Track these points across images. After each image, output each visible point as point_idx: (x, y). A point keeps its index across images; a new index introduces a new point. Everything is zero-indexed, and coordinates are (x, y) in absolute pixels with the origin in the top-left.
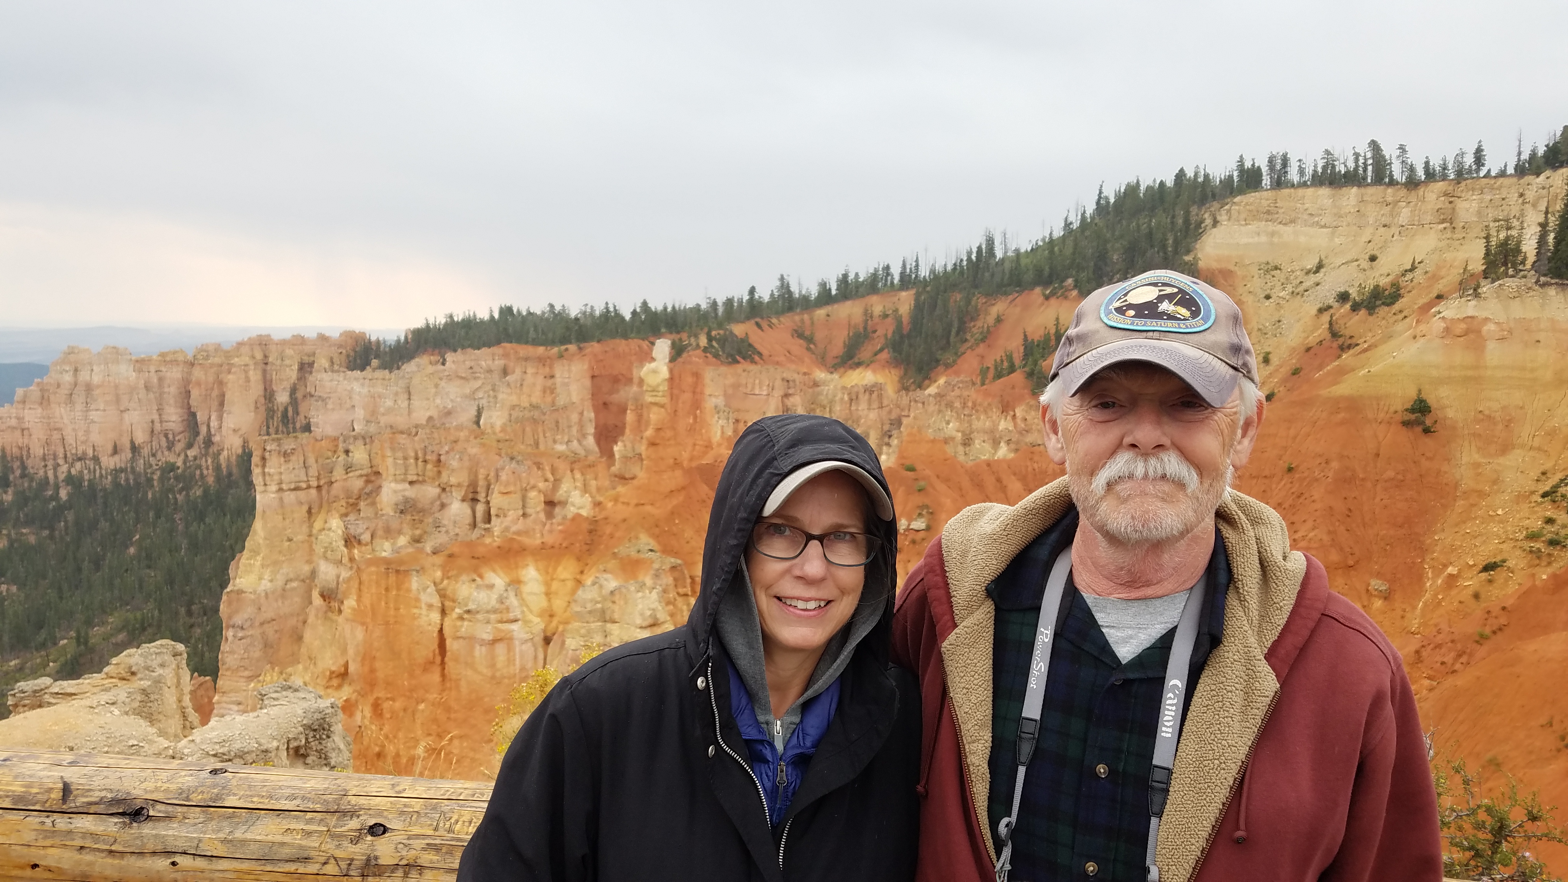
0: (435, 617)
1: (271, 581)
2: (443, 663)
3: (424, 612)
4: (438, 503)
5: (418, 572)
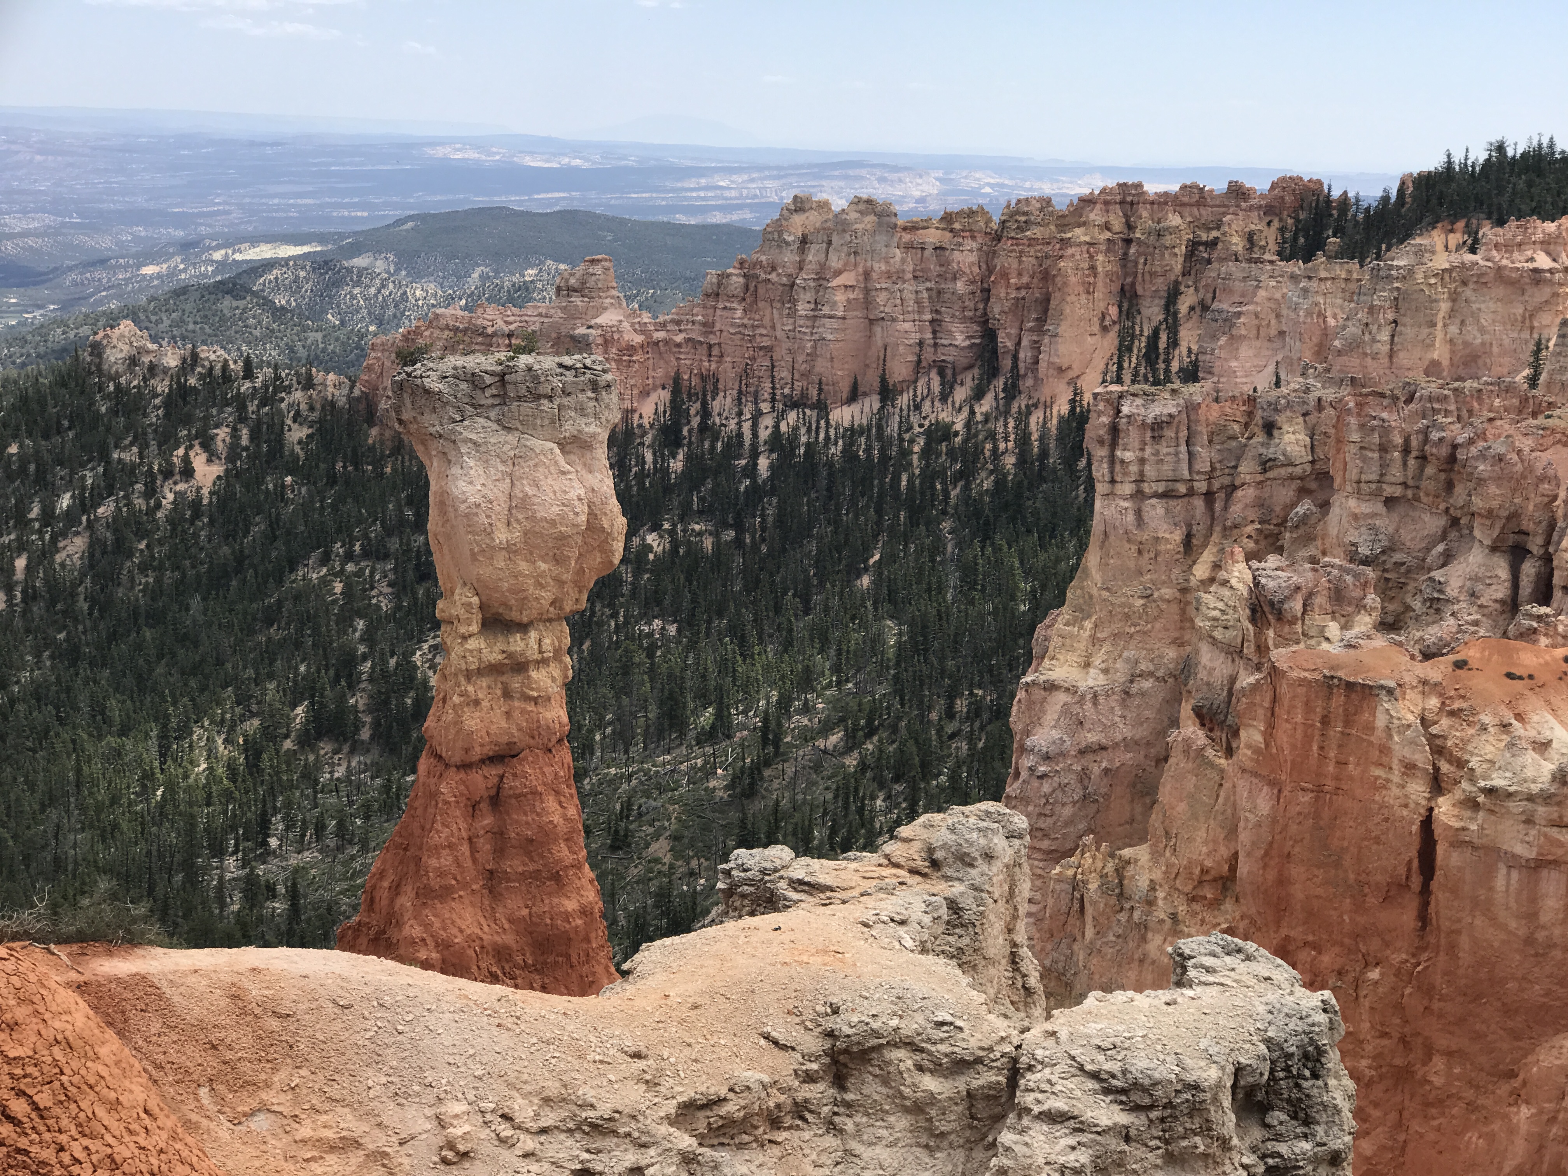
0: (1418, 790)
1: (1106, 671)
2: (1425, 891)
3: (1396, 777)
4: (1440, 548)
5: (1390, 692)
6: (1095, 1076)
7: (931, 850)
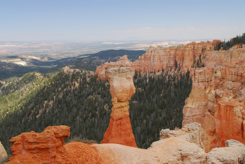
2: (242, 133)
3: (237, 118)
5: (236, 107)
6: (219, 159)
7: (188, 129)
